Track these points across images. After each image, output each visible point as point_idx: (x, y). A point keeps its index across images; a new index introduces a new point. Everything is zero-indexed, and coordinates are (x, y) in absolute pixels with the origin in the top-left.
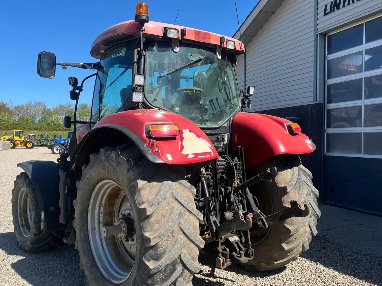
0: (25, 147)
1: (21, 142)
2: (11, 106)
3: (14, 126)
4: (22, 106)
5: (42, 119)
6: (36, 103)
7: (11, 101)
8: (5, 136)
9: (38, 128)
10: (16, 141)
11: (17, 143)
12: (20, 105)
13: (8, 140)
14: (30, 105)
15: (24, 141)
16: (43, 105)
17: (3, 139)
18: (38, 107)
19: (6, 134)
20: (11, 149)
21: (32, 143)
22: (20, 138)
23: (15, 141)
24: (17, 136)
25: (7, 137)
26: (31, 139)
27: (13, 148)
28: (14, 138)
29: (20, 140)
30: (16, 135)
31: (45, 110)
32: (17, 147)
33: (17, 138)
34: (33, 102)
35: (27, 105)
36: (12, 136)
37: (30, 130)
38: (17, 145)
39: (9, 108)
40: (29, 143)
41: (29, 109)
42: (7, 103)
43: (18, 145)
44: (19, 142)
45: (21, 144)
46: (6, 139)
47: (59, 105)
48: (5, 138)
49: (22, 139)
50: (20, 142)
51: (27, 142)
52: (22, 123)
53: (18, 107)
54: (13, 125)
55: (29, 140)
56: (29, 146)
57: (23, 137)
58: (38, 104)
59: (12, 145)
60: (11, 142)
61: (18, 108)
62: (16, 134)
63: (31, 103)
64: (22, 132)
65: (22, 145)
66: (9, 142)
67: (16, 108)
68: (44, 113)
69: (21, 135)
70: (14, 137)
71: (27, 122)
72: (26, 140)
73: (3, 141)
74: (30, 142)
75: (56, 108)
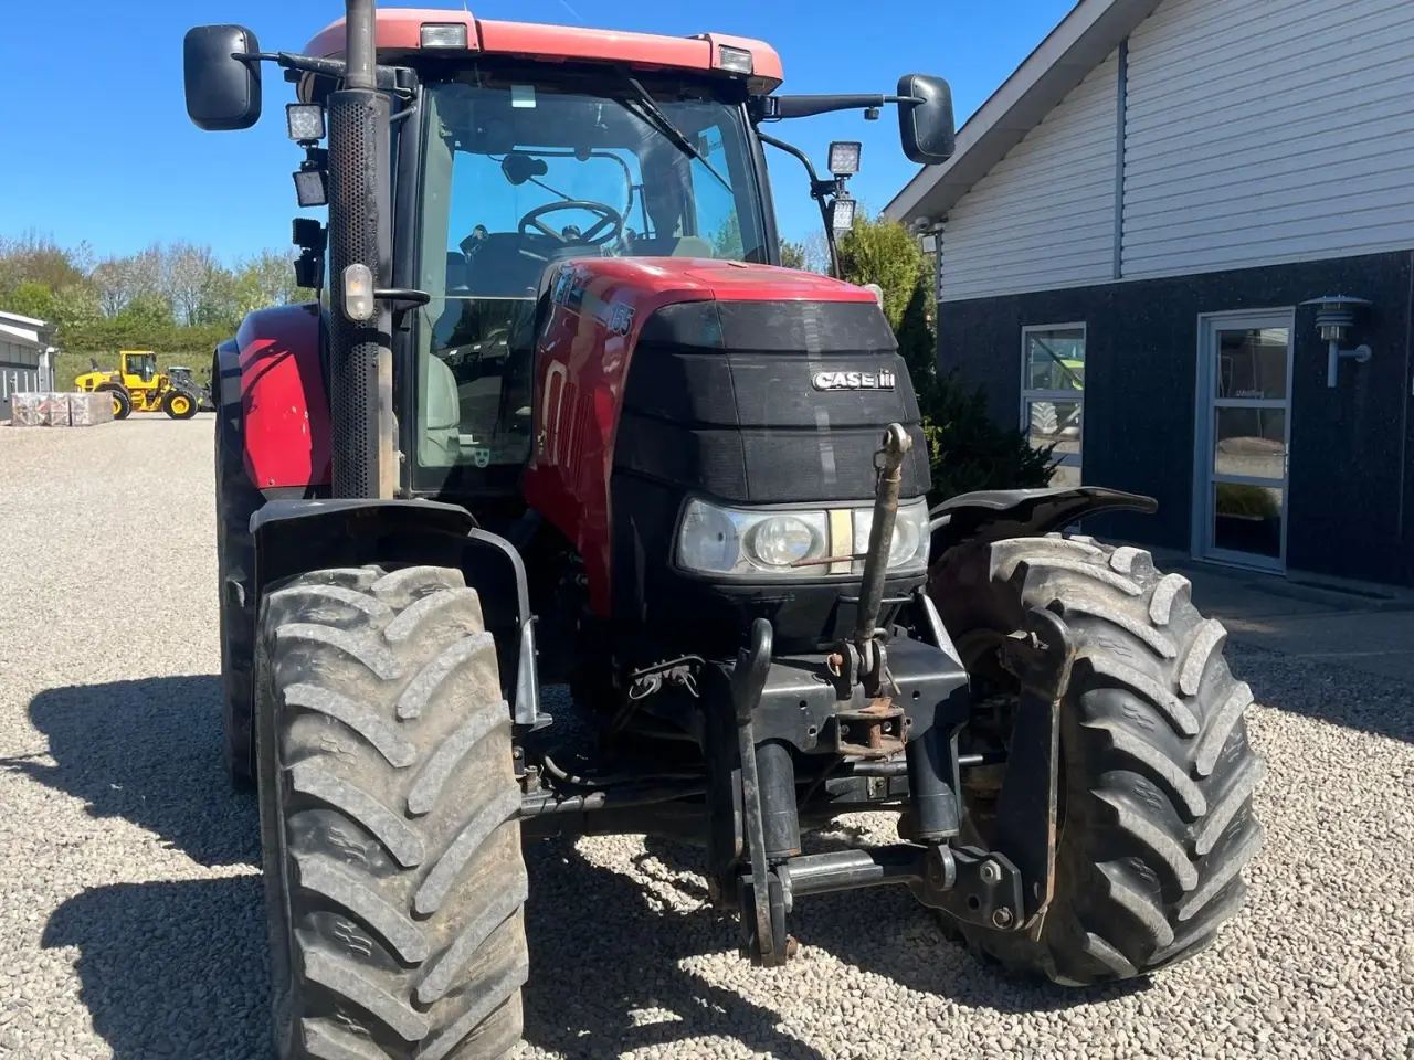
0: (165, 415)
1: (150, 399)
2: (86, 262)
3: (111, 339)
4: (126, 263)
5: (201, 308)
6: (175, 250)
7: (86, 245)
8: (90, 372)
9: (197, 343)
10: (132, 390)
11: (133, 398)
12: (119, 258)
13: (103, 388)
14: (153, 256)
15: (158, 393)
16: (201, 259)
17: (84, 386)
18: (182, 267)
19: (95, 365)
20: (116, 421)
21: (187, 398)
22: (144, 379)
23: (126, 391)
24: (134, 374)
25: (99, 378)
26: (186, 385)
27: (121, 416)
28: (122, 381)
29: (145, 389)
30: (131, 369)
31: (210, 277)
32: (133, 415)
33: (132, 381)
34: (165, 249)
35: (144, 258)
36: (117, 373)
37: (170, 352)
38: (136, 407)
39: (77, 270)
40: (179, 398)
41: (151, 273)
42: (73, 251)
43: (140, 405)
44: (143, 396)
45: (148, 404)
46: (95, 386)
47: (261, 256)
48: (89, 382)
49: (153, 384)
50: (147, 396)
51: (172, 396)
52: (140, 327)
53: (112, 265)
54: (108, 331)
55: (179, 386)
56: (178, 409)
57: (156, 378)
58: (185, 256)
59: (117, 406)
60: (115, 396)
61: (108, 268)
62: (129, 365)
63: (157, 248)
64: (150, 361)
65: (153, 407)
66: (107, 396)
67: (102, 268)
68: (205, 286)
69: (148, 369)
70: (125, 376)
71: (157, 321)
72: (167, 387)
73: (84, 390)
74: (181, 394)
75: (252, 269)
